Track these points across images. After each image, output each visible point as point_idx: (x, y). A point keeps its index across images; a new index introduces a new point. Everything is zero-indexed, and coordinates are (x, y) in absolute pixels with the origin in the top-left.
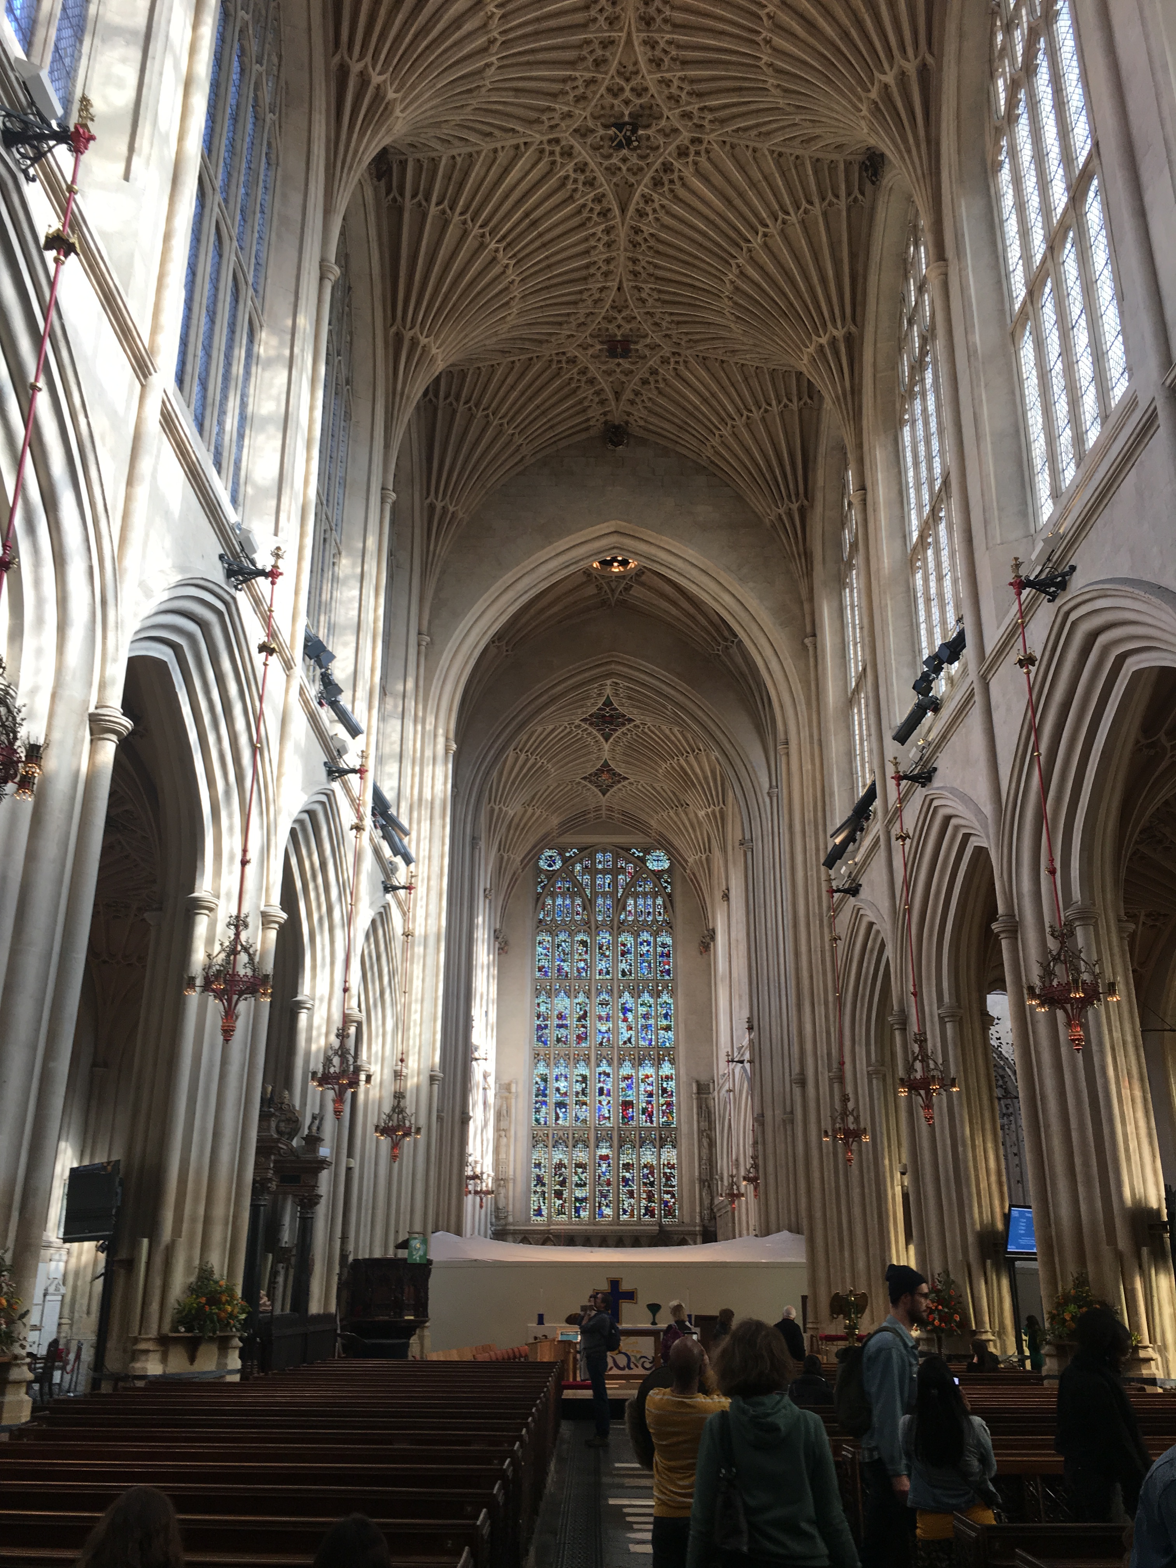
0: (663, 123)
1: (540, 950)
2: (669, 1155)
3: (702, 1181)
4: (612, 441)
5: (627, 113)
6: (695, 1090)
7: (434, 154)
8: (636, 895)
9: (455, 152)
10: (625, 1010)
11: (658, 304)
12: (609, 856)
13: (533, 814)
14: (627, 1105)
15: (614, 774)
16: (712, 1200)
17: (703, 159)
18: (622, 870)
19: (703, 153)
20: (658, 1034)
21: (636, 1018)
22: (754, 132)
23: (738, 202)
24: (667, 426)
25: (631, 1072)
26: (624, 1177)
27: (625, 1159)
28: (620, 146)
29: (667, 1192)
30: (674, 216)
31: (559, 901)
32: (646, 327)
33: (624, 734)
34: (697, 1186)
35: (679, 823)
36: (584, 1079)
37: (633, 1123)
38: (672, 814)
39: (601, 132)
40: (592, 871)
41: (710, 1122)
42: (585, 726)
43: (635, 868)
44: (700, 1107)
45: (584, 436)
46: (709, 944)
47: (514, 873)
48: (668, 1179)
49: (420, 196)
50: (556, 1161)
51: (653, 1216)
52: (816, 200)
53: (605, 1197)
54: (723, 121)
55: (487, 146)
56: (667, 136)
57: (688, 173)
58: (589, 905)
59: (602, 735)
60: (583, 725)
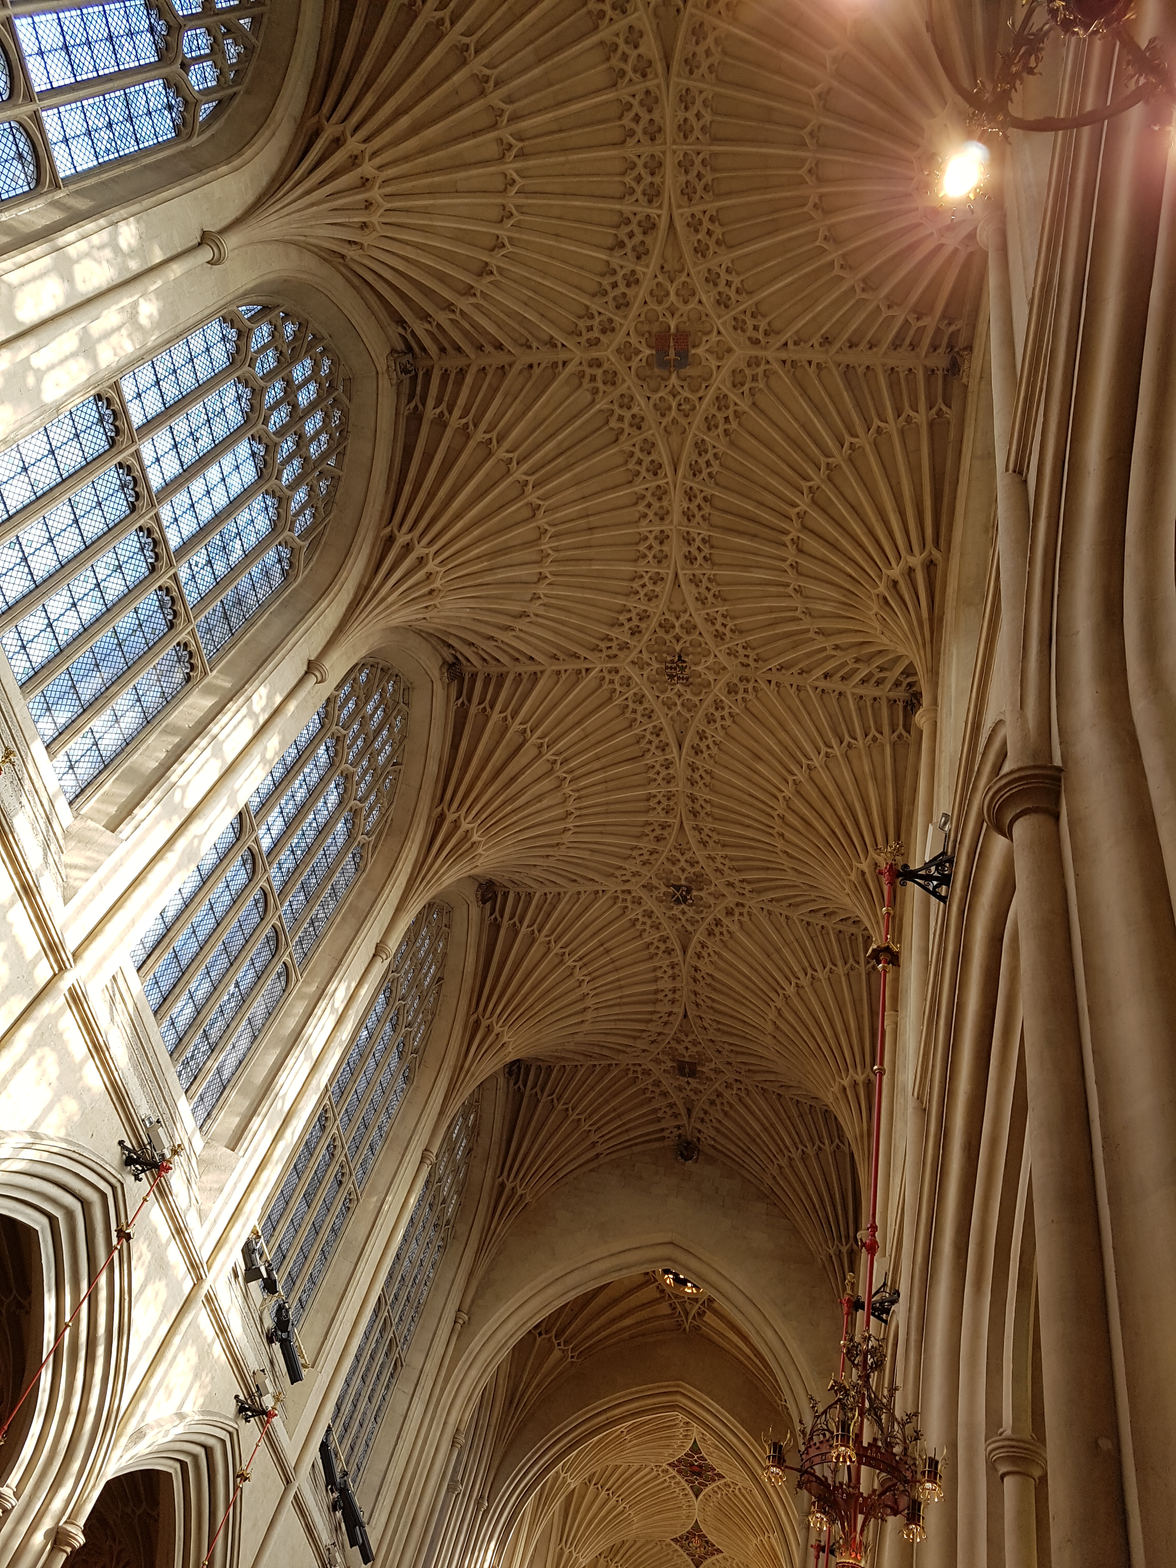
0: (712, 889)
4: (682, 1155)
5: (683, 878)
7: (529, 890)
9: (547, 890)
11: (718, 1034)
17: (745, 919)
19: (745, 914)
22: (785, 903)
23: (775, 956)
24: (732, 1148)
28: (678, 902)
30: (726, 962)
32: (710, 1053)
33: (714, 1492)
39: (664, 889)
42: (672, 1472)
45: (657, 1145)
49: (516, 919)
52: (840, 963)
54: (759, 892)
55: (572, 888)
56: (716, 898)
57: (734, 928)
59: (691, 1488)
60: (670, 1469)
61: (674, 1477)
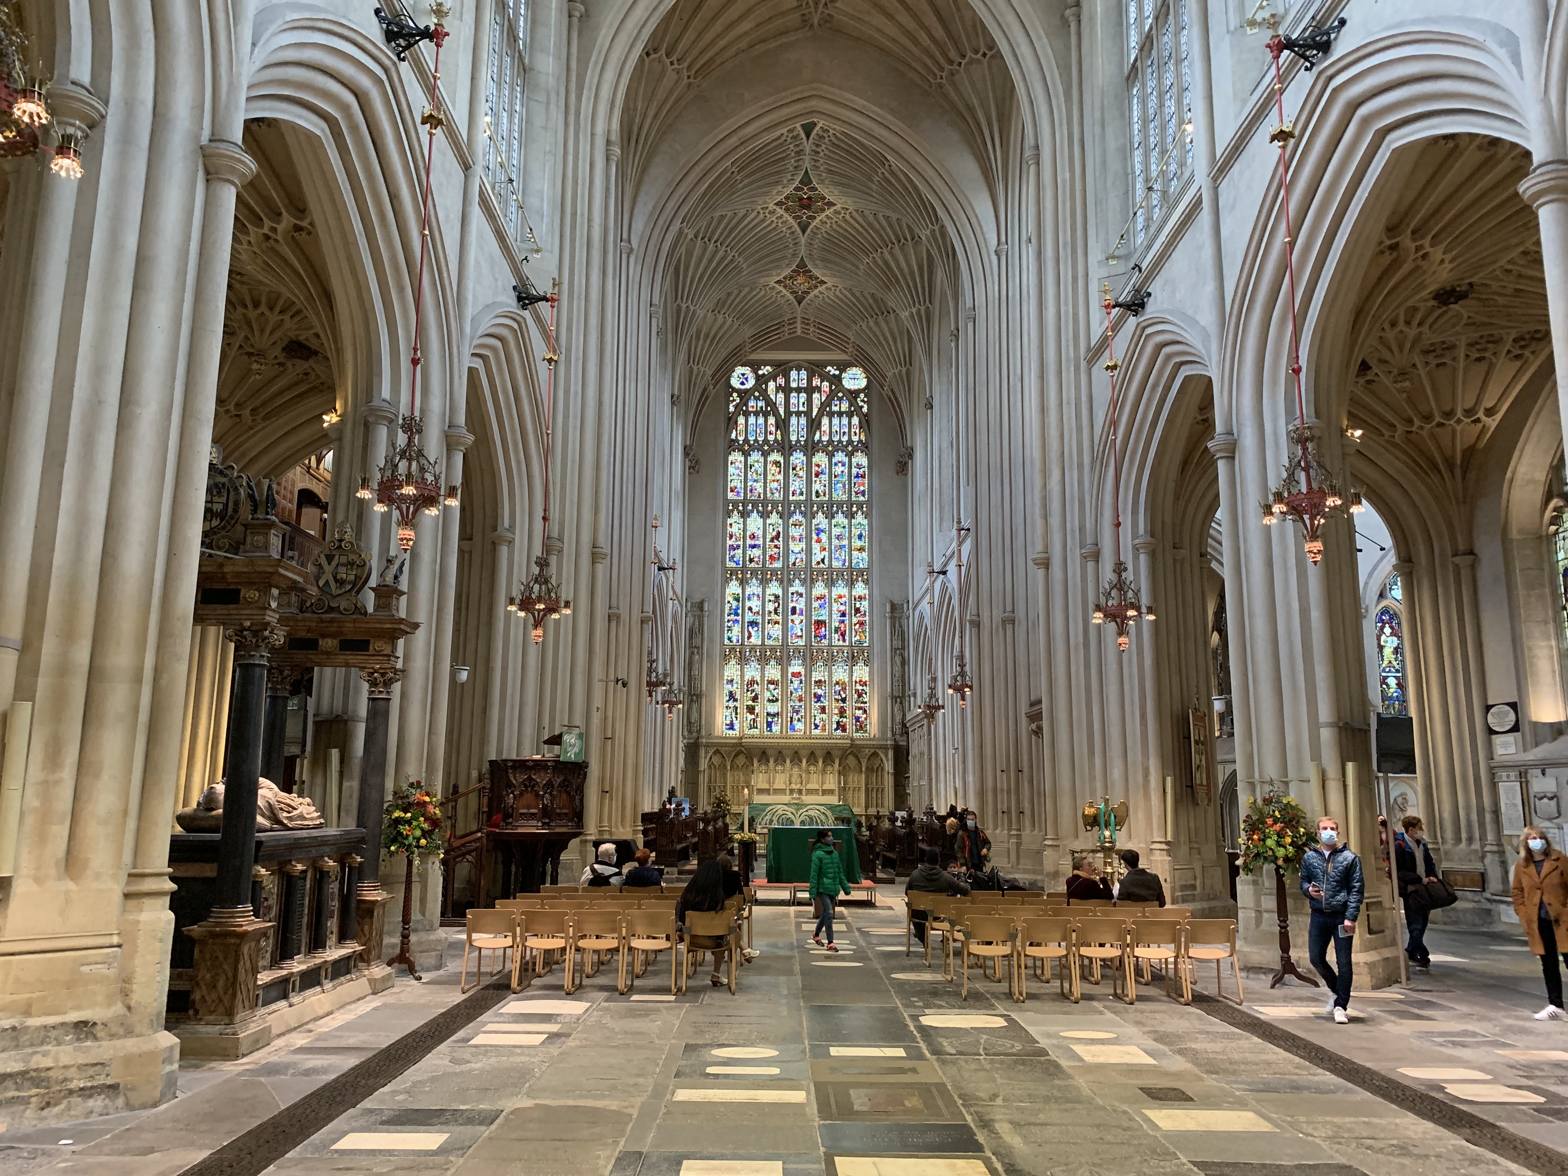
1: (731, 469)
2: (862, 672)
3: (894, 698)
6: (888, 609)
8: (831, 415)
10: (819, 531)
12: (804, 374)
13: (724, 323)
14: (820, 623)
15: (811, 277)
16: (904, 715)
18: (819, 389)
20: (851, 555)
21: (830, 538)
25: (825, 592)
26: (815, 694)
27: (816, 676)
29: (860, 708)
31: (752, 419)
33: (823, 223)
34: (889, 702)
35: (878, 334)
36: (777, 597)
37: (825, 642)
38: (871, 324)
40: (786, 390)
41: (903, 640)
42: (780, 211)
43: (830, 387)
44: (893, 626)
46: (906, 463)
47: (705, 389)
48: (860, 696)
50: (747, 677)
51: (844, 730)
53: (797, 712)
58: (783, 425)
59: (799, 224)
60: (778, 210)
61: (781, 217)
